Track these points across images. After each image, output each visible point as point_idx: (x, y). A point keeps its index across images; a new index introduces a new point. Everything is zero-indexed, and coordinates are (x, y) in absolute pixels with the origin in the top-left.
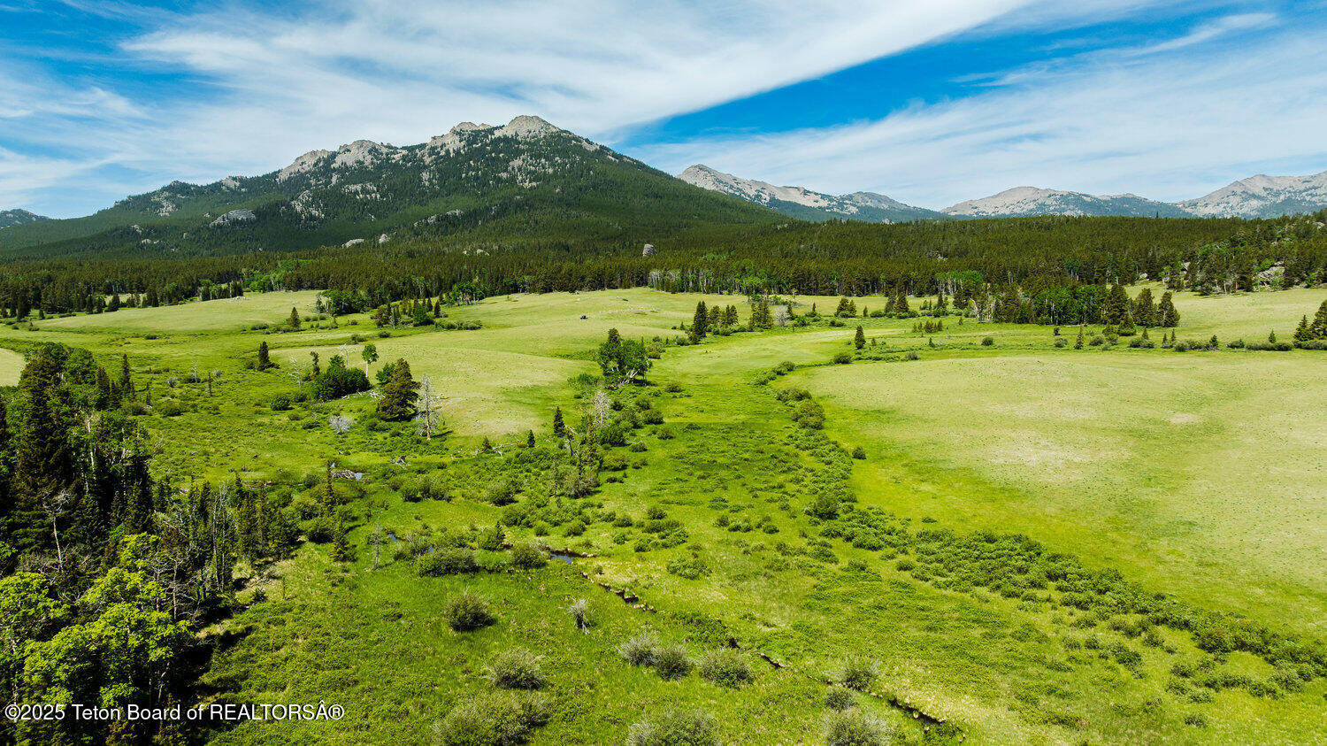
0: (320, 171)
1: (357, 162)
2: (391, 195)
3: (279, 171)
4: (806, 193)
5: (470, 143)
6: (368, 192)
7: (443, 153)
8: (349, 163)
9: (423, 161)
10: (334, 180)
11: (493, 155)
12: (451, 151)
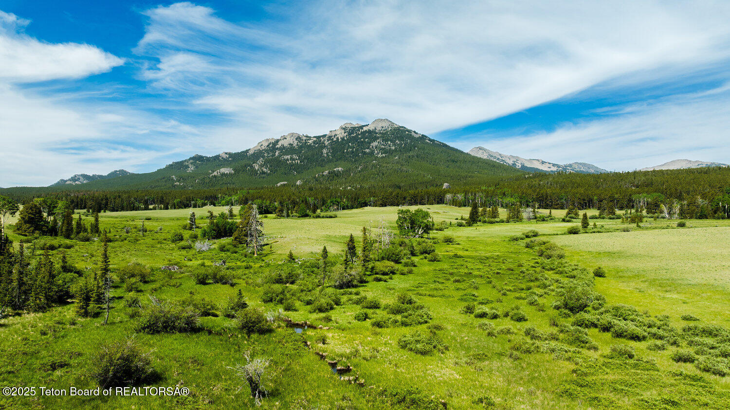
0: (270, 149)
1: (289, 144)
2: (306, 161)
3: (249, 149)
4: (543, 163)
5: (350, 134)
6: (294, 160)
7: (335, 139)
8: (285, 145)
9: (324, 143)
10: (277, 154)
11: (362, 140)
12: (340, 138)
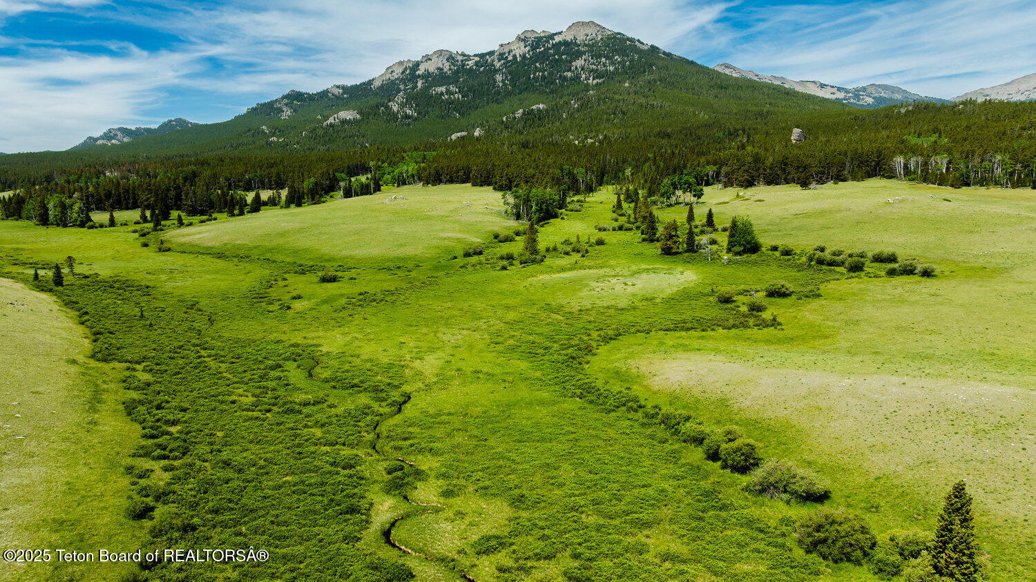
0: (407, 78)
1: (437, 69)
2: (471, 95)
3: (373, 80)
5: (534, 48)
6: (452, 93)
7: (510, 58)
8: (431, 70)
9: (493, 65)
10: (420, 84)
11: (556, 57)
12: (518, 56)
